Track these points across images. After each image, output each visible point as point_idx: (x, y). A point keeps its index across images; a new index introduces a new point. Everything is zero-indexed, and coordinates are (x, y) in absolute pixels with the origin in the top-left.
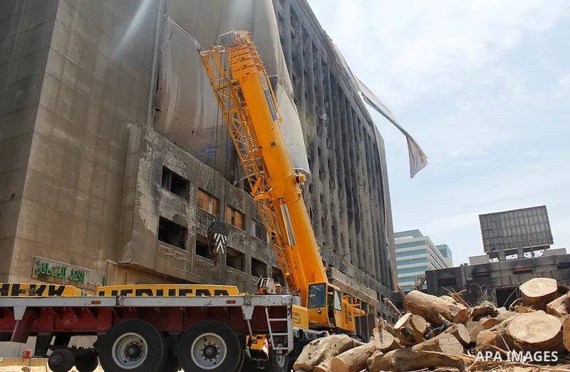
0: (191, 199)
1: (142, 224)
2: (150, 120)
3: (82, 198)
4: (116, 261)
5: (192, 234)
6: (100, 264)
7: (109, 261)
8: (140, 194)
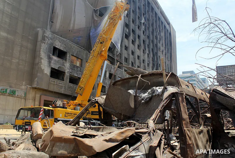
0: (68, 59)
1: (42, 71)
2: (48, 27)
3: (15, 61)
4: (31, 86)
5: (67, 74)
6: (23, 87)
7: (28, 86)
8: (41, 58)
